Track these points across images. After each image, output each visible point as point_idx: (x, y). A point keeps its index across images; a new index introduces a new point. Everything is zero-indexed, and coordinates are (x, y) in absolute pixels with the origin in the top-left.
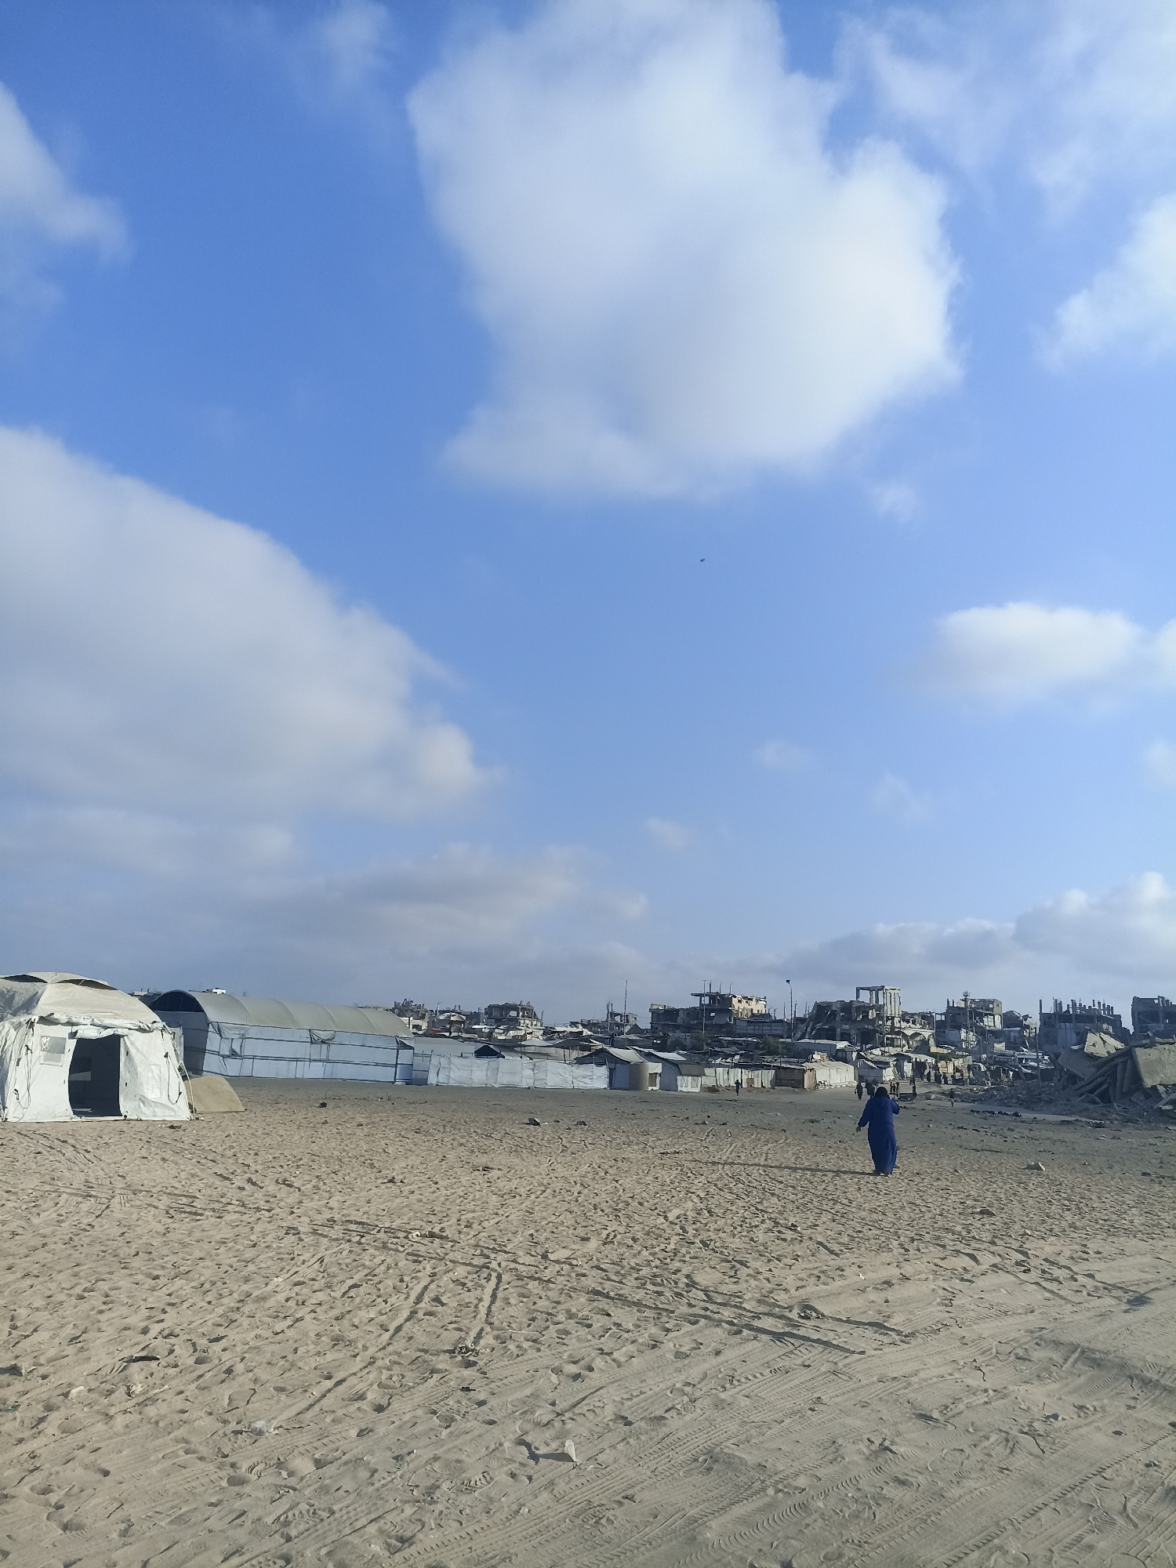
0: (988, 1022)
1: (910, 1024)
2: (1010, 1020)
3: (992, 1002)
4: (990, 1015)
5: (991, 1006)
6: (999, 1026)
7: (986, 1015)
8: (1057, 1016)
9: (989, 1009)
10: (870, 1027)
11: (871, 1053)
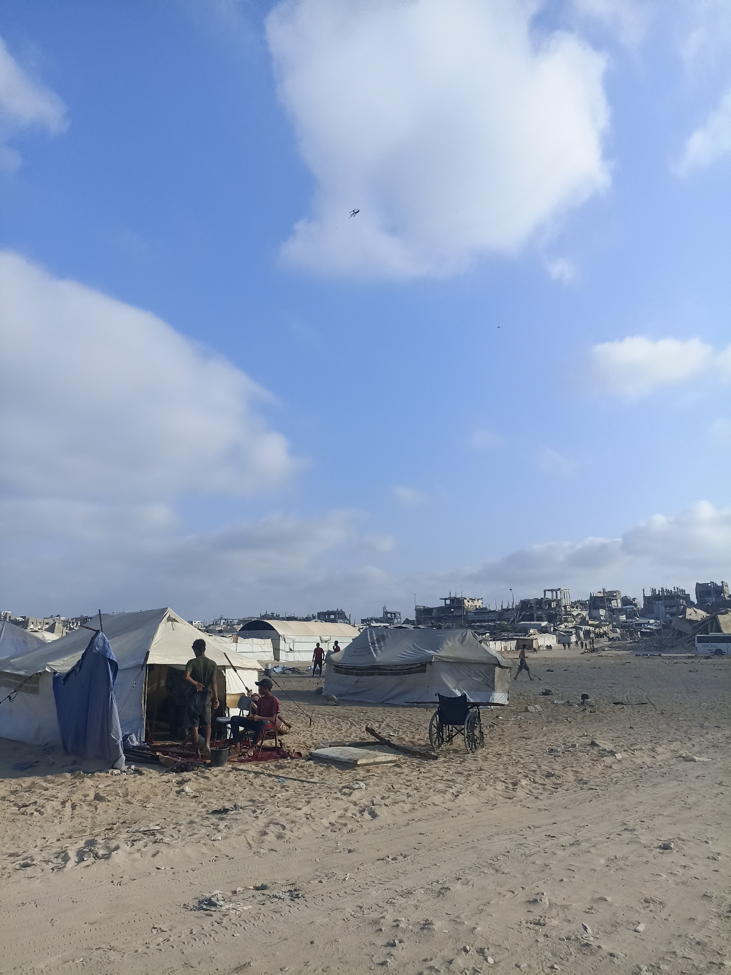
0: (614, 603)
1: (575, 609)
2: (626, 601)
3: (615, 592)
4: (615, 599)
5: (615, 594)
6: (620, 606)
7: (613, 600)
8: (653, 598)
9: (614, 596)
10: (554, 612)
11: (560, 627)
